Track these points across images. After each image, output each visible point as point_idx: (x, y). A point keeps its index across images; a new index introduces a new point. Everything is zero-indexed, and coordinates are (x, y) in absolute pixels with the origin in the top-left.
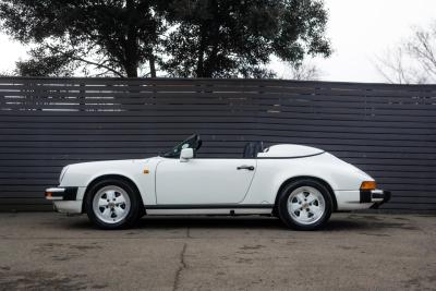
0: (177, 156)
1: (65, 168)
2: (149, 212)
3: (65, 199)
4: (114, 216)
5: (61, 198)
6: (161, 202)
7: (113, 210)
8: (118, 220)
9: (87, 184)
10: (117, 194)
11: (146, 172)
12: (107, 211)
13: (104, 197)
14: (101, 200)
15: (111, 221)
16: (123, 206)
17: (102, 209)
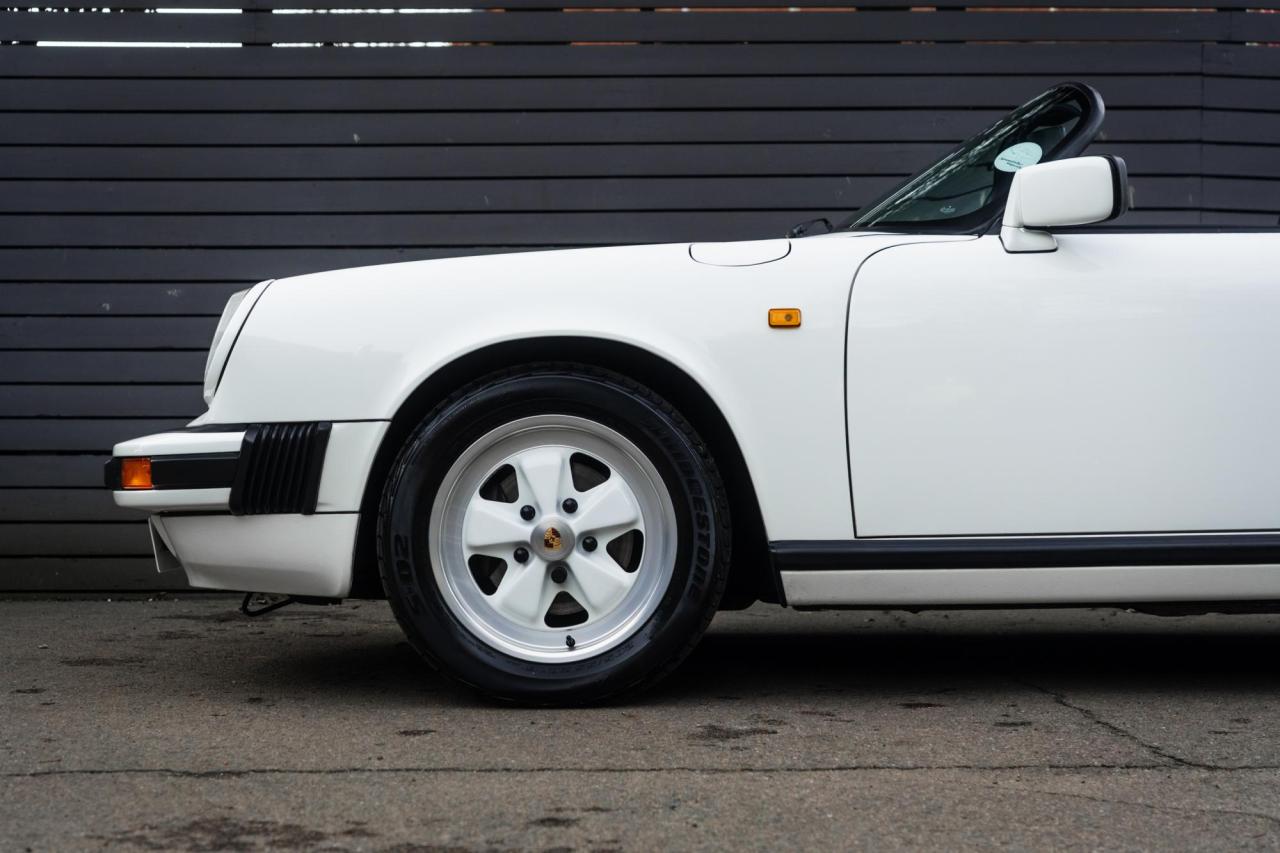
0: (984, 219)
1: (238, 306)
2: (800, 584)
3: (247, 504)
4: (565, 613)
5: (220, 495)
6: (879, 523)
7: (559, 572)
8: (595, 641)
9: (389, 403)
10: (587, 472)
11: (786, 321)
12: (523, 585)
13: (501, 486)
14: (478, 505)
15: (547, 649)
16: (627, 549)
17: (487, 571)
